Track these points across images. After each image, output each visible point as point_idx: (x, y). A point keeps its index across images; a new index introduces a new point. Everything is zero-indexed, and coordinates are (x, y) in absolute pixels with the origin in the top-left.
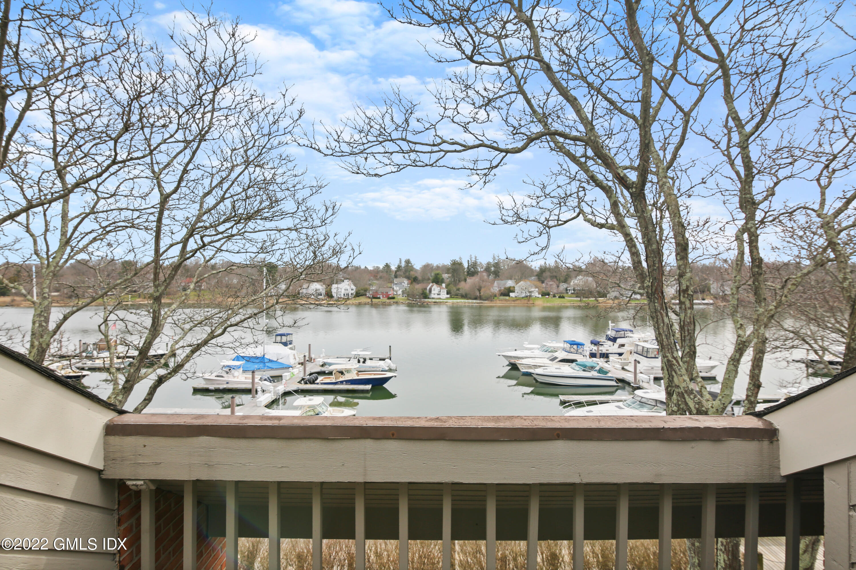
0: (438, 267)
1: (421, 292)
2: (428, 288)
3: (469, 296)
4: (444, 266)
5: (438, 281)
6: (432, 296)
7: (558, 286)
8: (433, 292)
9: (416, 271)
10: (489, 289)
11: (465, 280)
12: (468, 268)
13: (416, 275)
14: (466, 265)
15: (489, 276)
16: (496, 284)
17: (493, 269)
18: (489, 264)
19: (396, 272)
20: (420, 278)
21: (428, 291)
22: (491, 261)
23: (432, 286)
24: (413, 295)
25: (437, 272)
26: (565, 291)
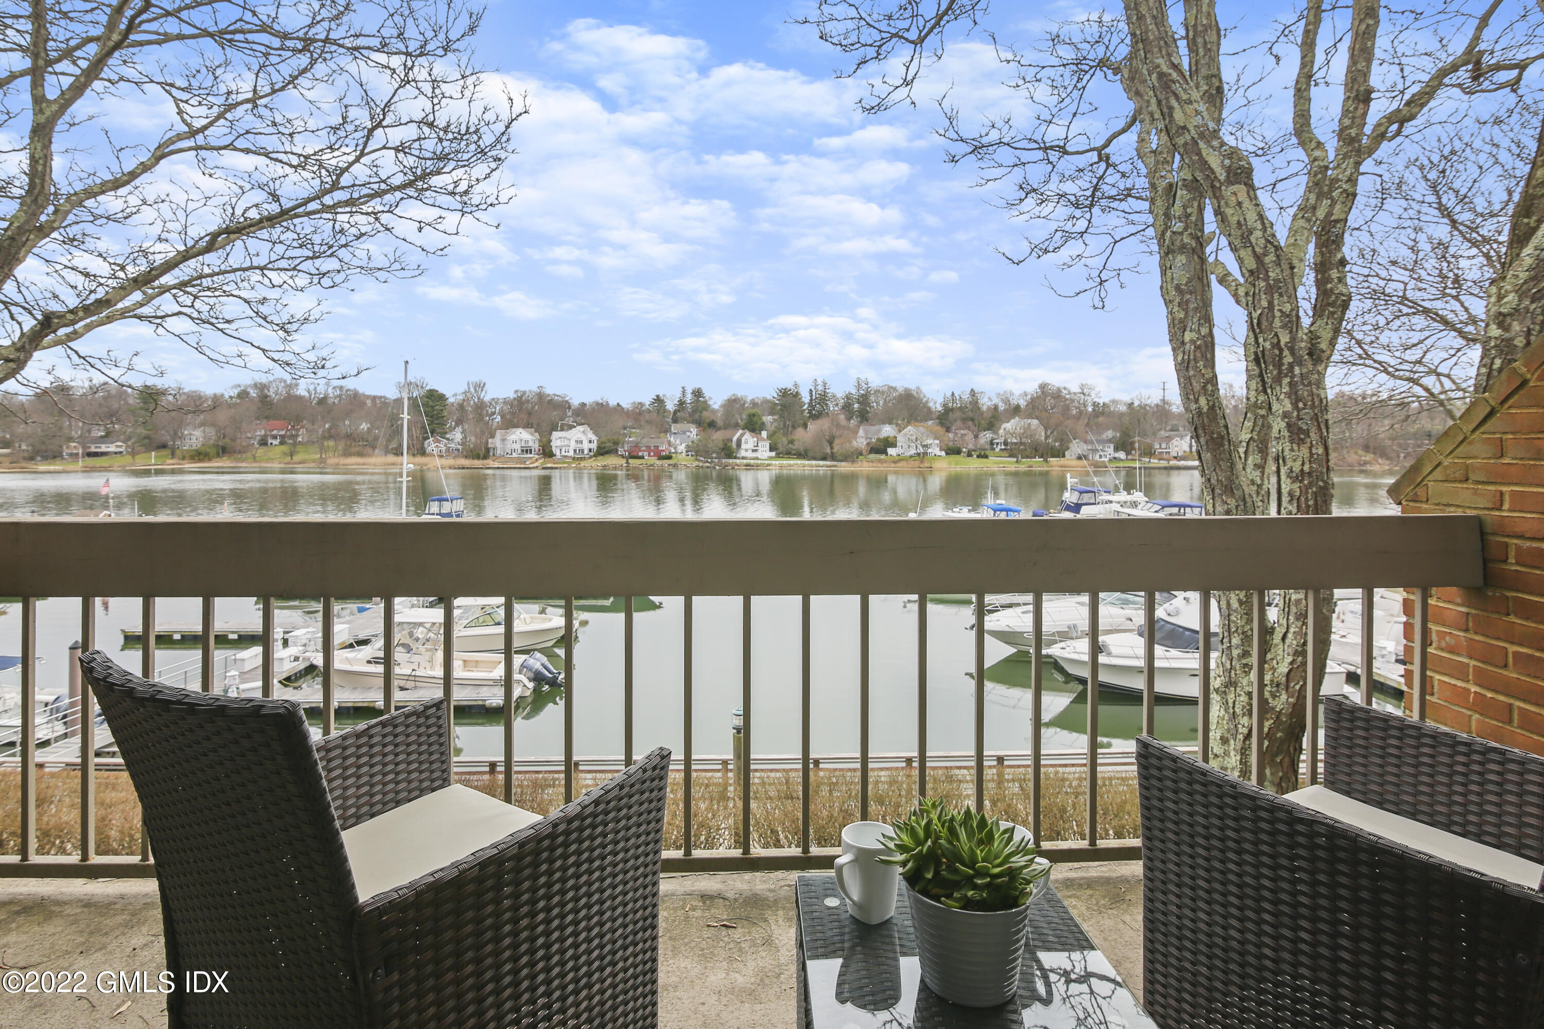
0: (754, 404)
1: (721, 445)
2: (735, 439)
3: (810, 454)
4: (766, 401)
5: (754, 426)
6: (743, 453)
7: (976, 437)
8: (743, 446)
9: (714, 412)
10: (850, 442)
11: (805, 426)
12: (810, 404)
13: (713, 417)
14: (806, 399)
15: (849, 419)
16: (861, 432)
17: (856, 406)
18: (848, 397)
19: (675, 412)
20: (720, 423)
21: (734, 445)
22: (854, 391)
23: (742, 435)
24: (707, 452)
25: (753, 411)
26: (988, 447)
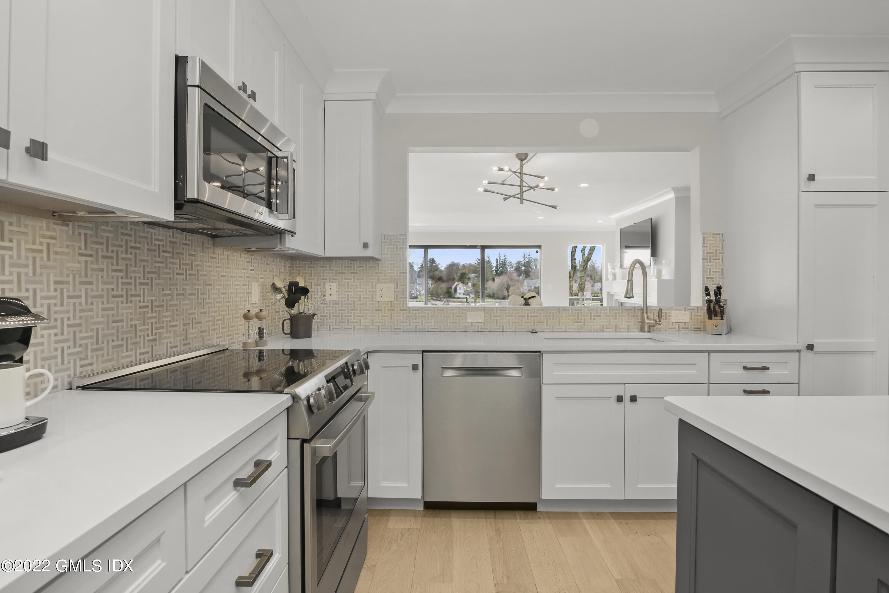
0: (464, 266)
1: (445, 290)
2: (453, 287)
3: (496, 296)
4: (470, 265)
5: (464, 279)
6: (458, 295)
7: (593, 286)
8: (458, 291)
9: (441, 271)
10: (519, 289)
11: (493, 280)
12: (496, 267)
13: (441, 275)
14: (494, 264)
15: (520, 275)
16: (525, 283)
17: (523, 268)
18: (519, 263)
19: (419, 272)
20: (445, 278)
21: (453, 291)
22: (522, 259)
23: (457, 285)
24: (438, 294)
25: (463, 271)
26: (599, 292)
